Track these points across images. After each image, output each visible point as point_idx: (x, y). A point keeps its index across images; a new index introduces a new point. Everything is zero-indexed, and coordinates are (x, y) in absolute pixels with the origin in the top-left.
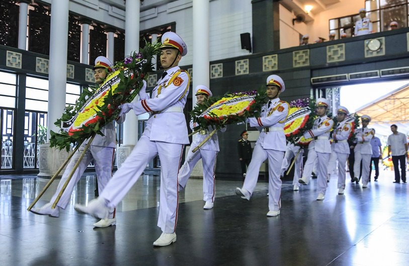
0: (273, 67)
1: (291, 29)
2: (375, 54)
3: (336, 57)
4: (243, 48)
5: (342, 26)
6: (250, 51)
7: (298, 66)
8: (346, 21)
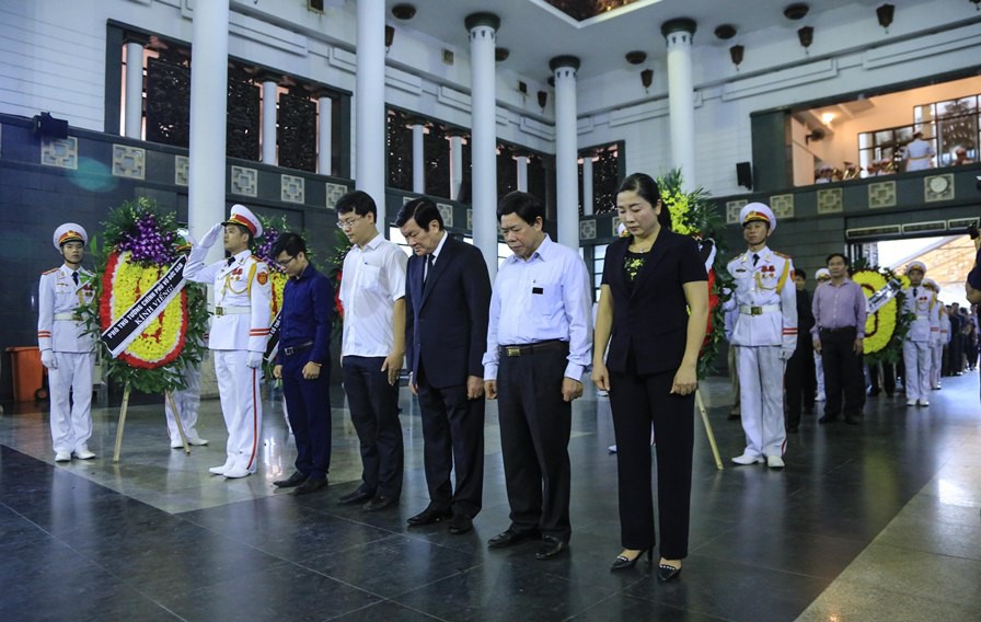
0: (786, 213)
1: (804, 152)
2: (939, 198)
3: (882, 200)
4: (740, 184)
5: (879, 143)
6: (750, 188)
7: (824, 211)
8: (885, 137)
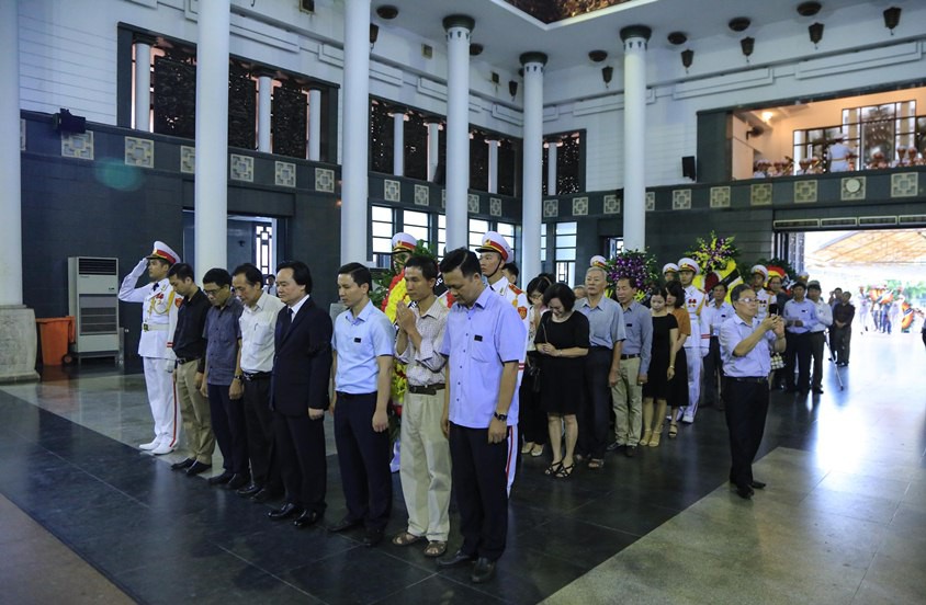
0: (723, 203)
1: (744, 146)
2: (853, 197)
3: (805, 196)
4: (685, 175)
5: (811, 141)
6: (694, 179)
7: (756, 203)
8: (817, 135)
